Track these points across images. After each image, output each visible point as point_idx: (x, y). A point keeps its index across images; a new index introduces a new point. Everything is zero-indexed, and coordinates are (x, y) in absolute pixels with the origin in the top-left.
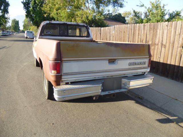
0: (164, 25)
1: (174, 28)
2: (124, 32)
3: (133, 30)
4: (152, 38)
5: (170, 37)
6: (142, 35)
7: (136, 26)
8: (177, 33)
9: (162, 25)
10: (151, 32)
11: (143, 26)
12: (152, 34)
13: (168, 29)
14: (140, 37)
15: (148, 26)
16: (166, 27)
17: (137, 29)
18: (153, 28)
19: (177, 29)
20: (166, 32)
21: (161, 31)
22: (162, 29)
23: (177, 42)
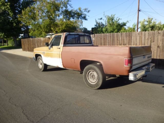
0: (136, 34)
1: (144, 36)
2: (104, 39)
3: (112, 37)
4: (128, 42)
5: (142, 41)
6: (120, 41)
7: (114, 35)
8: (146, 38)
9: (135, 34)
10: (127, 38)
11: (120, 35)
12: (128, 39)
13: (140, 36)
14: (119, 42)
15: (125, 35)
16: (138, 35)
17: (116, 36)
18: (128, 36)
19: (146, 36)
20: (138, 38)
21: (135, 37)
22: (136, 36)
23: (146, 44)
